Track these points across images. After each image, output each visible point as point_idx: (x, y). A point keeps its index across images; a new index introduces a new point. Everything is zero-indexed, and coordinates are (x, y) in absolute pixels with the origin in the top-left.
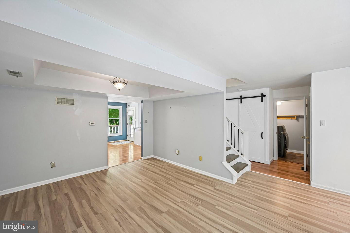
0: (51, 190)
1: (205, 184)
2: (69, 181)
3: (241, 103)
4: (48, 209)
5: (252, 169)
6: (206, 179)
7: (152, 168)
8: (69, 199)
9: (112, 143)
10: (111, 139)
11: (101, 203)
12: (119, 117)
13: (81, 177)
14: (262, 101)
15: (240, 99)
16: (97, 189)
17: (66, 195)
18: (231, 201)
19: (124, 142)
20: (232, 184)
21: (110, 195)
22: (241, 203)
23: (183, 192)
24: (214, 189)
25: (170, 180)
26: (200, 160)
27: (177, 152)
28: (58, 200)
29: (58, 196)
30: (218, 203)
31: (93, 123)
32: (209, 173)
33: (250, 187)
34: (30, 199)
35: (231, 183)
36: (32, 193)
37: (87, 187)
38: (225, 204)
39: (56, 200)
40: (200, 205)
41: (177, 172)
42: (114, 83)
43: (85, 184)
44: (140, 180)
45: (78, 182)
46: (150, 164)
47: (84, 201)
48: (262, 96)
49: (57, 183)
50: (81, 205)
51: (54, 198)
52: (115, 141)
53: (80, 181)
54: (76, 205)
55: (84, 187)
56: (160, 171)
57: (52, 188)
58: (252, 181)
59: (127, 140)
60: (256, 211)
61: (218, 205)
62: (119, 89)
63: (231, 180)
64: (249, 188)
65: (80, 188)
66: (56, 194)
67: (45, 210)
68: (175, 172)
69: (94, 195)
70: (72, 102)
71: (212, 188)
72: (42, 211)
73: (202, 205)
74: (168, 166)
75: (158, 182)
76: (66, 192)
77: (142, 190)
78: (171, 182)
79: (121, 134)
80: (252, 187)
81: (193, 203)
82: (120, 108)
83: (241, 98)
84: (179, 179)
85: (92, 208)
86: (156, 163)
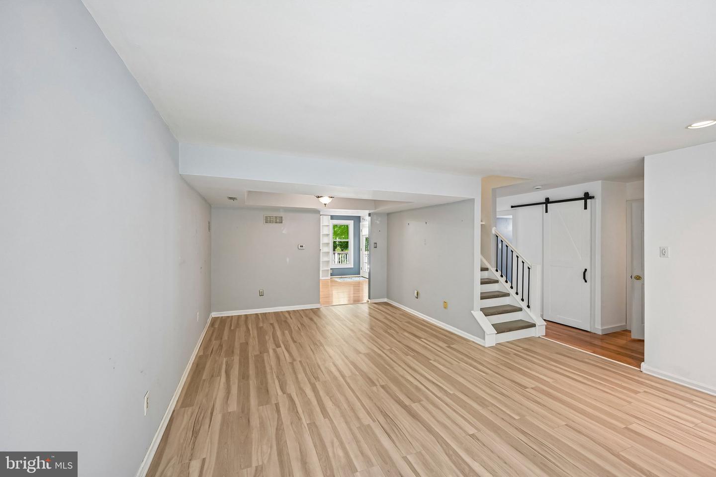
0: (259, 318)
1: (439, 340)
2: (277, 314)
3: (547, 212)
4: (255, 332)
5: (546, 335)
6: (445, 336)
7: (376, 313)
8: (274, 328)
9: (337, 279)
10: (335, 273)
11: (302, 336)
12: (348, 238)
13: (288, 312)
14: (586, 208)
15: (545, 205)
16: (302, 324)
17: (272, 324)
18: (459, 360)
19: (355, 279)
20: (484, 347)
21: (313, 331)
22: (471, 365)
23: (399, 342)
24: (447, 347)
25: (391, 328)
26: (445, 308)
27: (416, 295)
28: (264, 327)
29: (265, 325)
30: (437, 358)
31: (302, 246)
32: (456, 329)
33: (510, 354)
34: (242, 323)
35: (483, 345)
36: (243, 319)
37: (293, 323)
38: (446, 361)
39: (263, 327)
40: (411, 356)
41: (409, 323)
42: (319, 197)
43: (291, 318)
44: (352, 324)
45: (284, 316)
46: (378, 309)
47: (287, 332)
48: (587, 197)
49: (265, 314)
50: (283, 334)
51: (261, 325)
52: (342, 276)
53: (287, 315)
54: (279, 333)
55: (289, 321)
56: (386, 318)
57: (260, 317)
58: (524, 349)
59: (361, 275)
60: (484, 374)
61: (435, 361)
62: (325, 204)
63: (483, 341)
64: (508, 354)
65: (286, 322)
66: (263, 322)
67: (254, 332)
68: (406, 322)
69: (297, 328)
70: (279, 220)
71: (444, 345)
72: (251, 332)
73: (413, 357)
74: (400, 314)
75: (375, 328)
76: (272, 322)
77: (349, 332)
78: (392, 332)
79: (350, 264)
80: (515, 354)
81: (403, 352)
82: (351, 223)
83: (547, 201)
84: (404, 330)
85: (292, 338)
86: (386, 309)
